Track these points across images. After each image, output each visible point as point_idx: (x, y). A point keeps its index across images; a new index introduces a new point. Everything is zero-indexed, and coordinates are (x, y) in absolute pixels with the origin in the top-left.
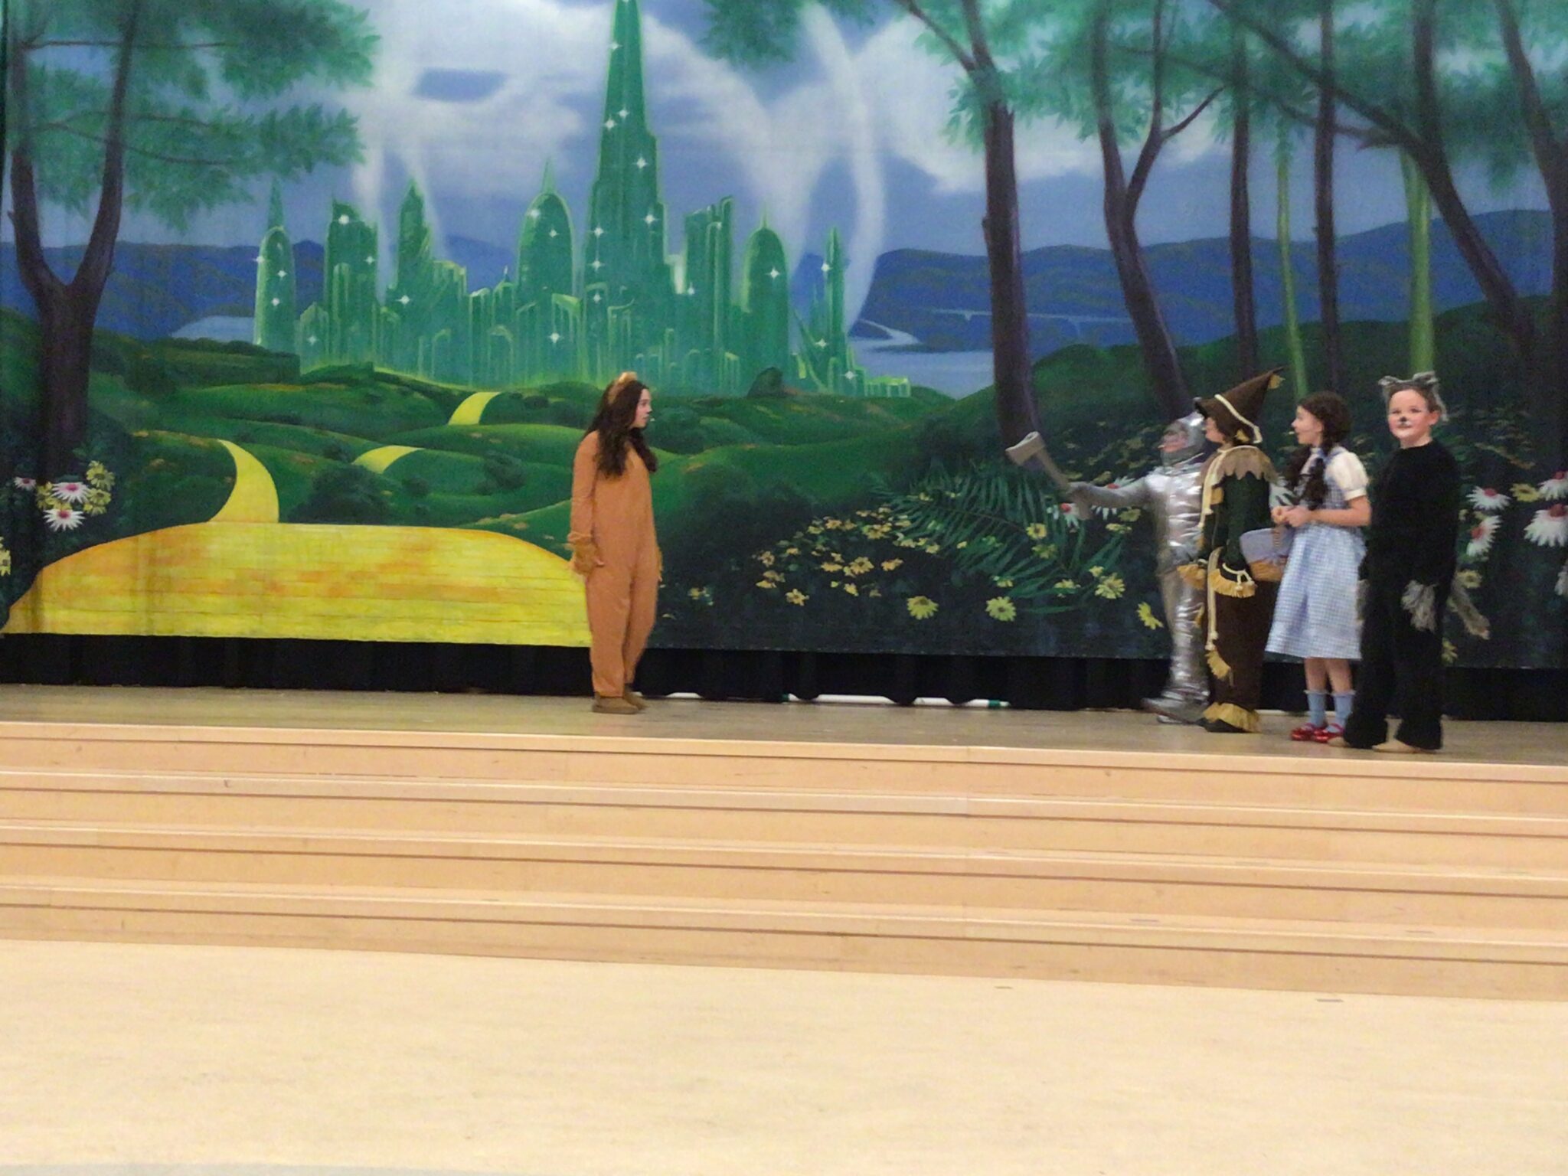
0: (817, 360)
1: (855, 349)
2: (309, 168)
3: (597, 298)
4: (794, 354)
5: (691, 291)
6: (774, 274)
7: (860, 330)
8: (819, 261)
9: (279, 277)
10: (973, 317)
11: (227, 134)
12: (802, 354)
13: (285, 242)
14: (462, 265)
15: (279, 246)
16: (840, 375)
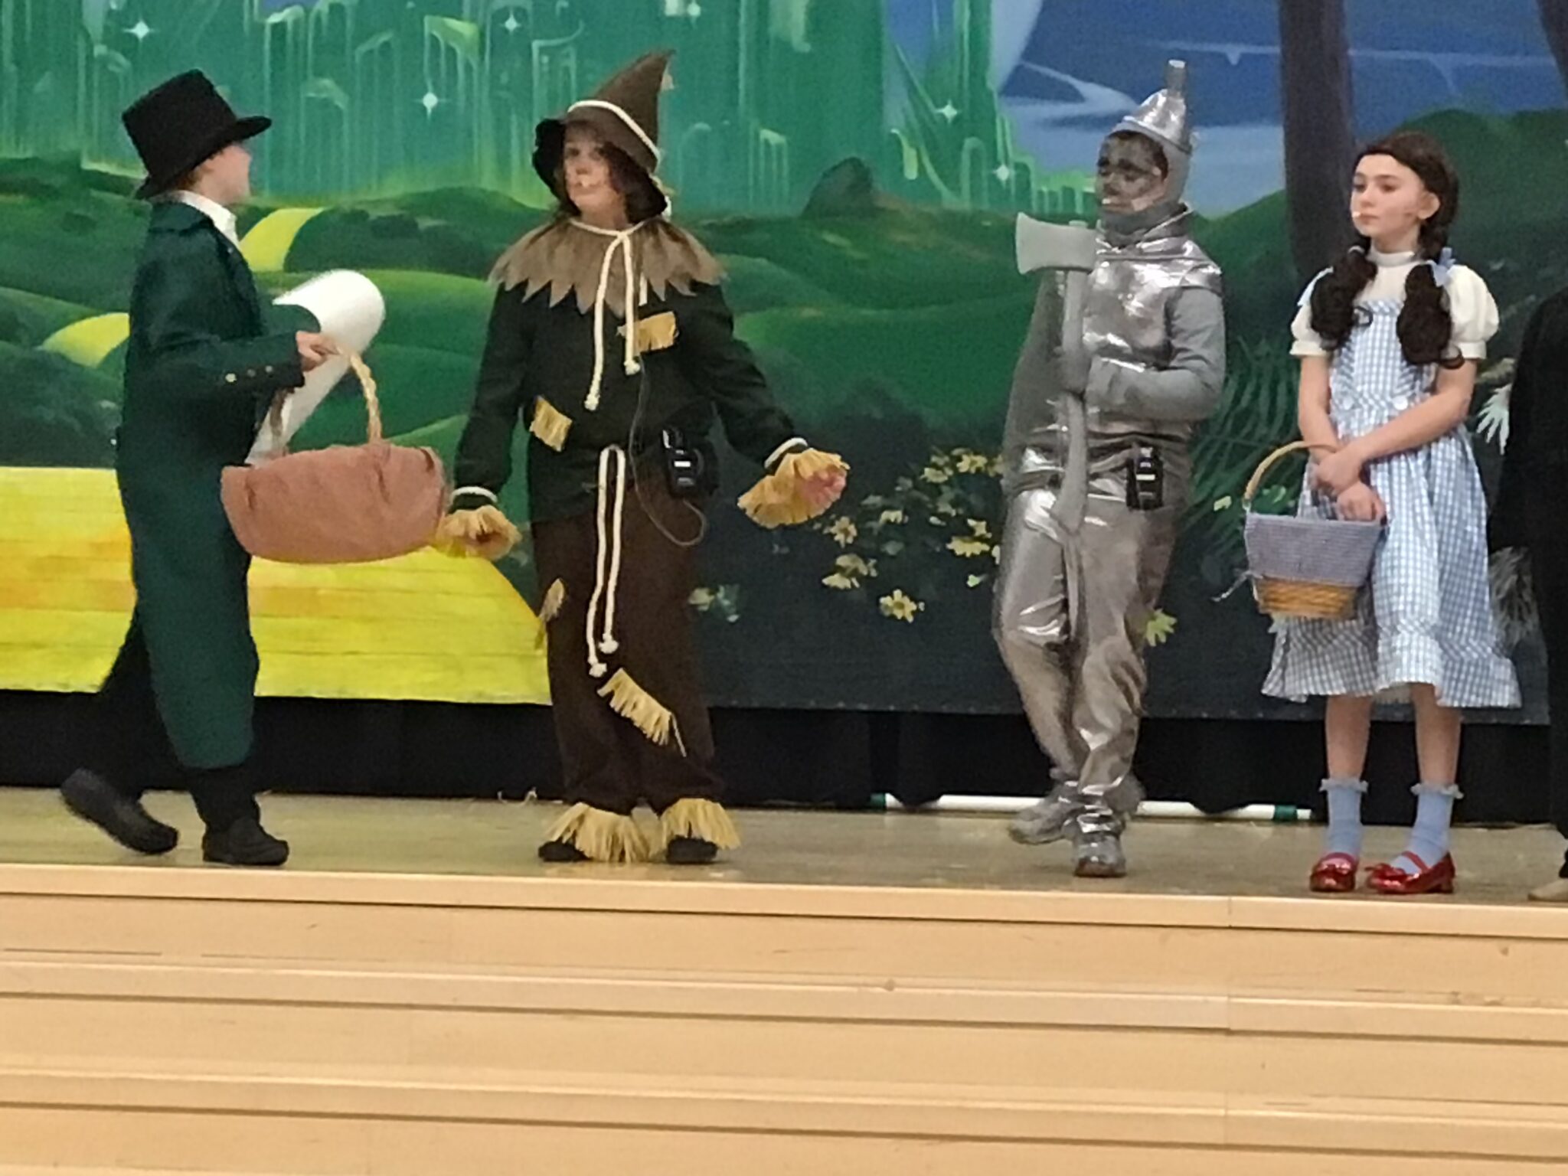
0: (940, 144)
1: (1014, 121)
3: (511, 24)
4: (894, 131)
5: (695, 10)
7: (1020, 85)
10: (1244, 57)
12: (909, 131)
16: (984, 173)
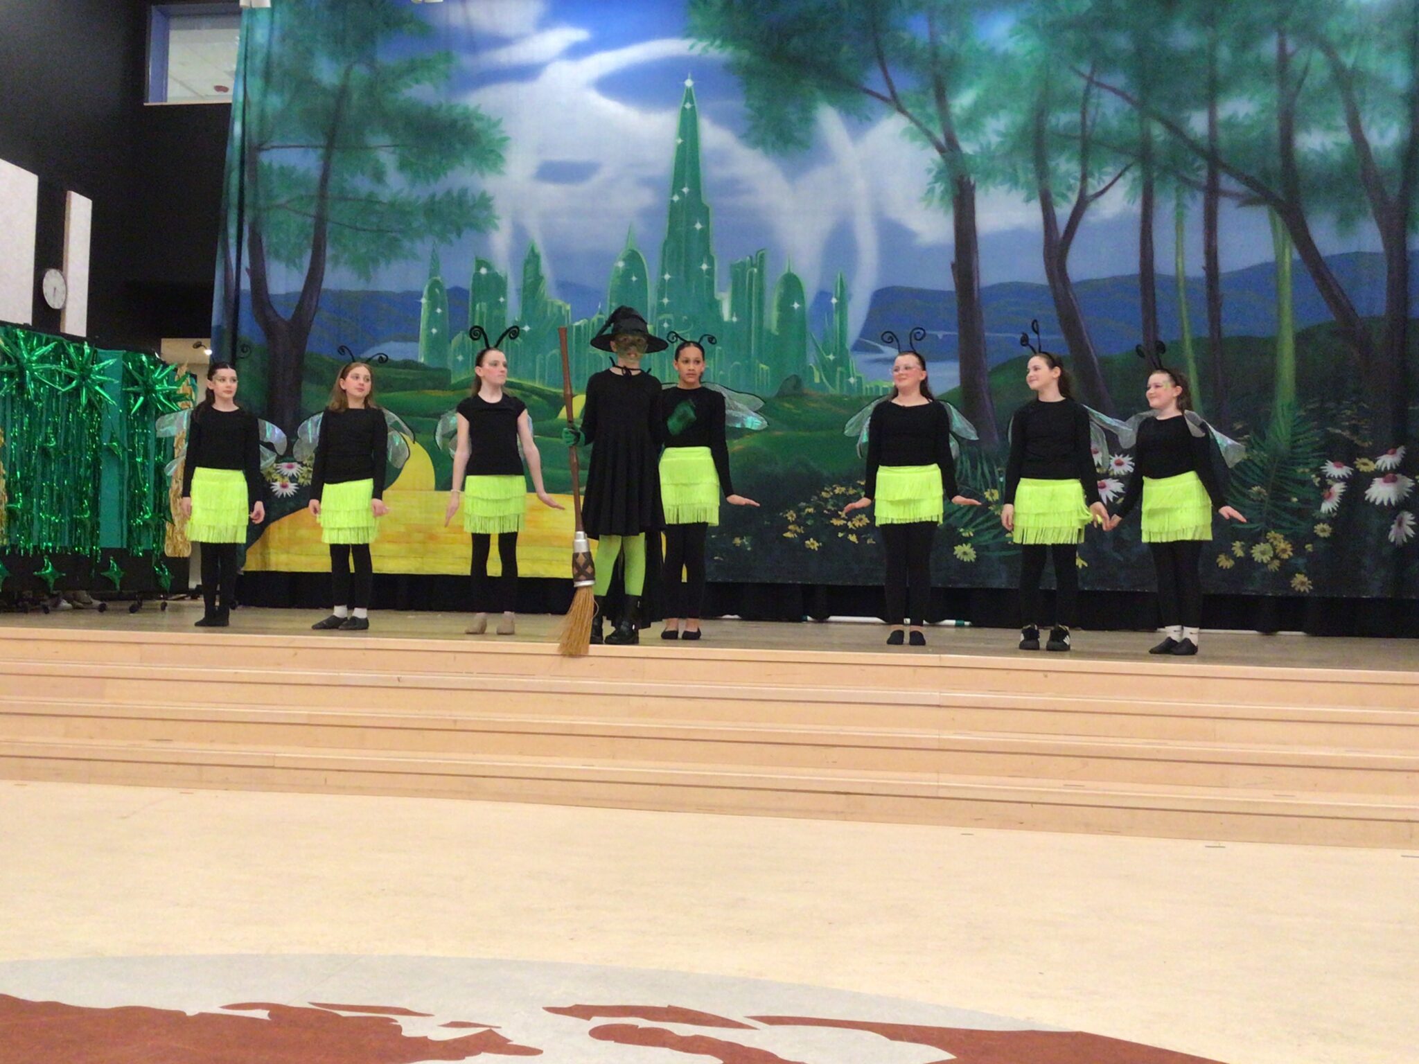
0: (828, 370)
1: (857, 361)
2: (459, 235)
3: (666, 325)
4: (811, 365)
5: (735, 319)
6: (796, 305)
7: (860, 347)
8: (829, 296)
9: (437, 313)
10: (944, 336)
11: (400, 211)
12: (816, 364)
13: (441, 290)
14: (568, 303)
15: (437, 291)
16: (845, 380)
